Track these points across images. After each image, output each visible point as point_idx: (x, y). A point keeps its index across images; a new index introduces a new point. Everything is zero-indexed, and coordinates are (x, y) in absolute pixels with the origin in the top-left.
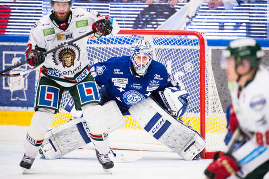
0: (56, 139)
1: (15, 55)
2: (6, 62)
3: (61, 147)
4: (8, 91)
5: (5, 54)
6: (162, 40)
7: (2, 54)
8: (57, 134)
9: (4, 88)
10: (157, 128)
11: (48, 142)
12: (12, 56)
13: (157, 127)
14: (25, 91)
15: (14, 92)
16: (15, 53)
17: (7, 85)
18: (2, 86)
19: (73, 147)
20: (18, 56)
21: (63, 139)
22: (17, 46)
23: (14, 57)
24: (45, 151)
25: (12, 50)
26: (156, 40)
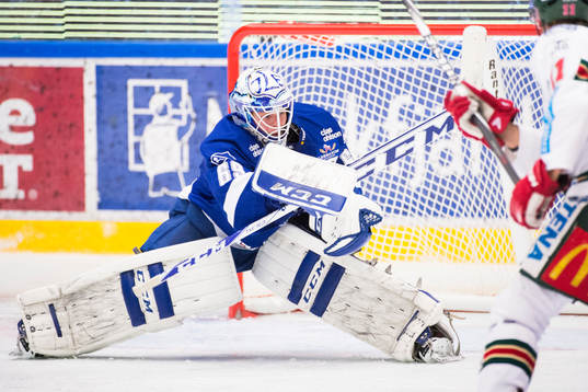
0: (69, 307)
1: (157, 90)
2: (137, 106)
3: (76, 329)
4: (142, 175)
5: (135, 88)
6: (518, 47)
7: (126, 87)
8: (73, 294)
9: (133, 167)
10: (313, 287)
11: (47, 310)
12: (149, 91)
13: (311, 284)
14: (184, 174)
15: (156, 177)
16: (157, 83)
17: (138, 159)
18: (127, 163)
19: (102, 331)
20: (164, 90)
21: (84, 307)
22: (161, 67)
23: (153, 93)
24: (33, 329)
25: (149, 76)
26: (503, 48)
